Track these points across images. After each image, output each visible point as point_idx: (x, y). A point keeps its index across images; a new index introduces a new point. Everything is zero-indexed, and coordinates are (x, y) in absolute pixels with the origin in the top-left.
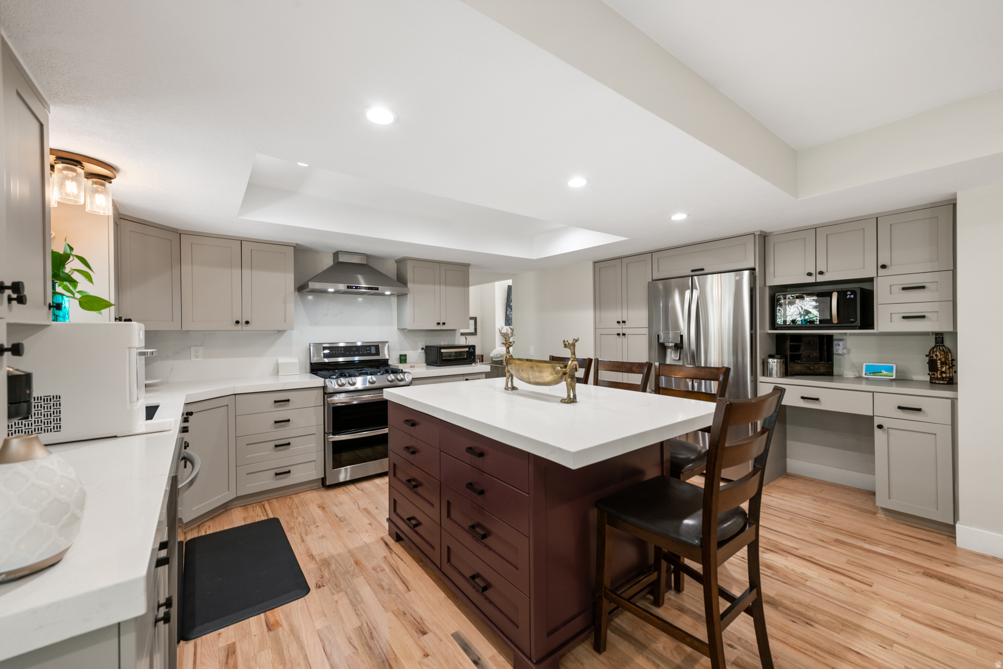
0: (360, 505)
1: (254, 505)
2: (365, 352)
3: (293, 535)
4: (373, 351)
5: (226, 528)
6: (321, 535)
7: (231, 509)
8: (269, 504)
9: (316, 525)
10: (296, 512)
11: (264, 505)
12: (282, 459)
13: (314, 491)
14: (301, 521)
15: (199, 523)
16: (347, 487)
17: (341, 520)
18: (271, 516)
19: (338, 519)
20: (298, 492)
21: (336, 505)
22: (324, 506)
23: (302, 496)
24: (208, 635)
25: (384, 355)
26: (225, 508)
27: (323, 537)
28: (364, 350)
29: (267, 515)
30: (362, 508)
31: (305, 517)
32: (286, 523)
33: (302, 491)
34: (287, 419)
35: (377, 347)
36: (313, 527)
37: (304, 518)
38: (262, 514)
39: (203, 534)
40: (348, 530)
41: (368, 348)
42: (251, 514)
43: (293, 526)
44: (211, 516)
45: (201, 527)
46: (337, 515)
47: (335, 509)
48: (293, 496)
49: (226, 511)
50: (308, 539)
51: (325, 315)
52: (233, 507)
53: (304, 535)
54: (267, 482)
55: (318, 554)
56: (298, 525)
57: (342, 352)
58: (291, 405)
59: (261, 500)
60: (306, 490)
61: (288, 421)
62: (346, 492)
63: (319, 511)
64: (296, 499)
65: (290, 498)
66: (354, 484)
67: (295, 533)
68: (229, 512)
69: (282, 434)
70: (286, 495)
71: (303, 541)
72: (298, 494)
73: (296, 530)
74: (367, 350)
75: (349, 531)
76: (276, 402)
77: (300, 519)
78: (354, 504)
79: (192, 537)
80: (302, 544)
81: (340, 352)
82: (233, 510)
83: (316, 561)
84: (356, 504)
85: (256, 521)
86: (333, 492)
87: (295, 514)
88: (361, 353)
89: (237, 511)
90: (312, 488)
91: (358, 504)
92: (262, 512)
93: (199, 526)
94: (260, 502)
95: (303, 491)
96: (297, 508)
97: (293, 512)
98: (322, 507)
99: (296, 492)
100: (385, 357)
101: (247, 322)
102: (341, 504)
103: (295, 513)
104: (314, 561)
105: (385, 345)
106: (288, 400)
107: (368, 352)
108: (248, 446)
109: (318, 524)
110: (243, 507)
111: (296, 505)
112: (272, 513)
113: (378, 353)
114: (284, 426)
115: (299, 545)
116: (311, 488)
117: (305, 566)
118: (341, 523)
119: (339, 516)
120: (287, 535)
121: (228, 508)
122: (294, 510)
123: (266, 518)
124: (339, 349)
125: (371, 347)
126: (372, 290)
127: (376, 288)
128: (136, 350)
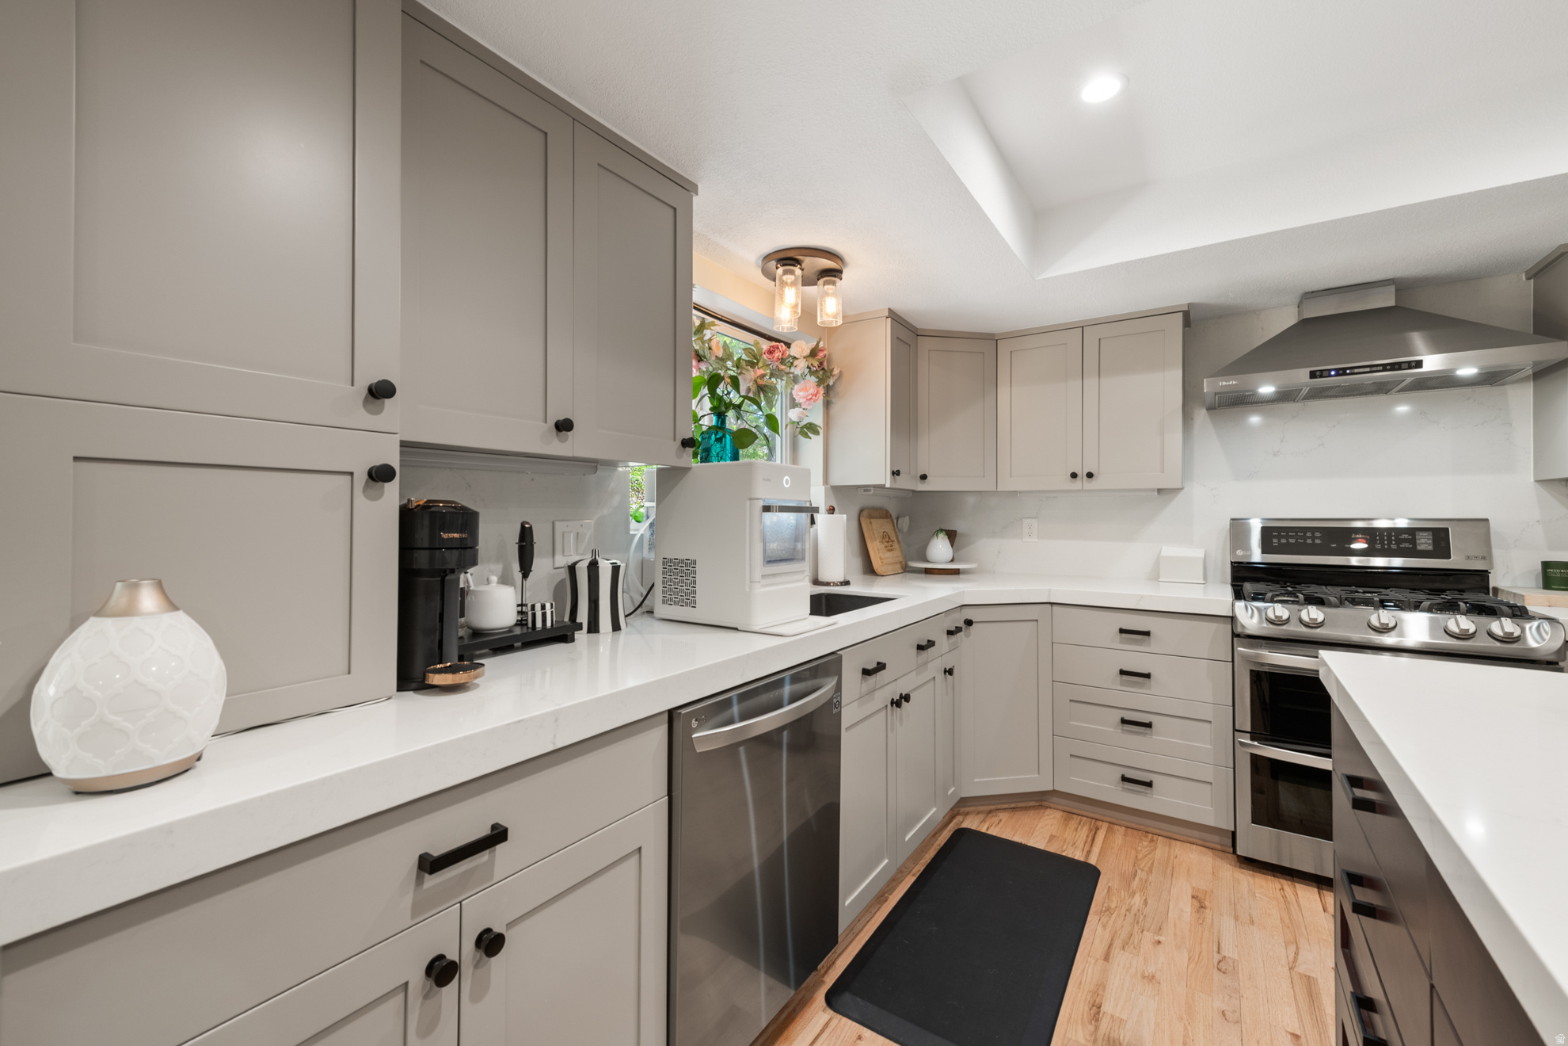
0: (1300, 958)
1: (1085, 818)
2: (1393, 547)
3: (1100, 929)
5: (1017, 839)
6: (1151, 969)
7: (1047, 807)
8: (1109, 831)
9: (1156, 938)
10: (1141, 879)
11: (1097, 829)
12: (1136, 752)
13: (1210, 853)
14: (1134, 910)
15: (993, 807)
16: (1297, 885)
17: (1223, 966)
18: (1093, 861)
19: (1217, 957)
20: (1174, 836)
21: (1236, 918)
22: (1207, 903)
23: (1178, 849)
24: (851, 1022)
25: (1470, 557)
26: (1036, 801)
27: (1151, 978)
28: (1390, 540)
29: (1089, 852)
30: (1301, 968)
31: (1149, 901)
32: (1106, 891)
33: (1183, 838)
34: (1146, 672)
35: (1440, 535)
36: (1148, 936)
37: (1146, 902)
38: (1082, 845)
39: (984, 830)
40: (1224, 1007)
41: (1407, 536)
42: (1066, 835)
43: (1113, 906)
44: (1013, 805)
45: (991, 815)
46: (1223, 945)
47: (1227, 924)
48: (1160, 838)
49: (1041, 807)
50: (1120, 958)
51: (1274, 455)
52: (1052, 805)
53: (1118, 943)
54: (1105, 787)
55: (1112, 1016)
56: (1123, 911)
57: (1318, 541)
58: (1153, 645)
59: (1098, 817)
60: (1191, 840)
61: (1148, 676)
62: (1284, 897)
63: (1187, 907)
64: (1162, 849)
65: (1152, 840)
66: (1318, 888)
67: (1104, 926)
68: (1042, 811)
69: (1136, 699)
70: (1148, 829)
71: (1107, 958)
72: (1173, 842)
73: (1113, 919)
74: (1400, 541)
75: (1223, 1012)
76: (1122, 631)
77: (1137, 900)
78: (1287, 944)
79: (969, 827)
80: (1101, 962)
81: (1309, 541)
82: (1048, 811)
83: (1097, 1028)
84: (1293, 948)
85: (1064, 854)
86: (1251, 879)
87: (1136, 883)
89: (1052, 816)
90: (1208, 844)
91: (1297, 953)
92: (1085, 842)
93: (990, 812)
94: (1096, 819)
95: (1185, 838)
96: (1151, 871)
97: (1135, 876)
98: (1200, 902)
99: (1169, 834)
100: (1473, 565)
101: (1090, 475)
102: (1252, 923)
103: (1137, 879)
104: (1091, 1028)
105: (1470, 530)
106: (1147, 634)
107: (1406, 544)
108: (1073, 704)
109: (1162, 939)
110: (1065, 814)
111: (1152, 864)
112: (1100, 854)
113: (1441, 553)
114: (1136, 684)
115: (1093, 961)
116: (1204, 841)
117: (1069, 1022)
118: (1216, 975)
119: (1225, 952)
120: (1089, 918)
121: (1043, 803)
122: (1139, 872)
123: (1082, 859)
124: (1309, 534)
125: (1417, 533)
126: (1400, 369)
127: (1414, 364)
128: (761, 503)
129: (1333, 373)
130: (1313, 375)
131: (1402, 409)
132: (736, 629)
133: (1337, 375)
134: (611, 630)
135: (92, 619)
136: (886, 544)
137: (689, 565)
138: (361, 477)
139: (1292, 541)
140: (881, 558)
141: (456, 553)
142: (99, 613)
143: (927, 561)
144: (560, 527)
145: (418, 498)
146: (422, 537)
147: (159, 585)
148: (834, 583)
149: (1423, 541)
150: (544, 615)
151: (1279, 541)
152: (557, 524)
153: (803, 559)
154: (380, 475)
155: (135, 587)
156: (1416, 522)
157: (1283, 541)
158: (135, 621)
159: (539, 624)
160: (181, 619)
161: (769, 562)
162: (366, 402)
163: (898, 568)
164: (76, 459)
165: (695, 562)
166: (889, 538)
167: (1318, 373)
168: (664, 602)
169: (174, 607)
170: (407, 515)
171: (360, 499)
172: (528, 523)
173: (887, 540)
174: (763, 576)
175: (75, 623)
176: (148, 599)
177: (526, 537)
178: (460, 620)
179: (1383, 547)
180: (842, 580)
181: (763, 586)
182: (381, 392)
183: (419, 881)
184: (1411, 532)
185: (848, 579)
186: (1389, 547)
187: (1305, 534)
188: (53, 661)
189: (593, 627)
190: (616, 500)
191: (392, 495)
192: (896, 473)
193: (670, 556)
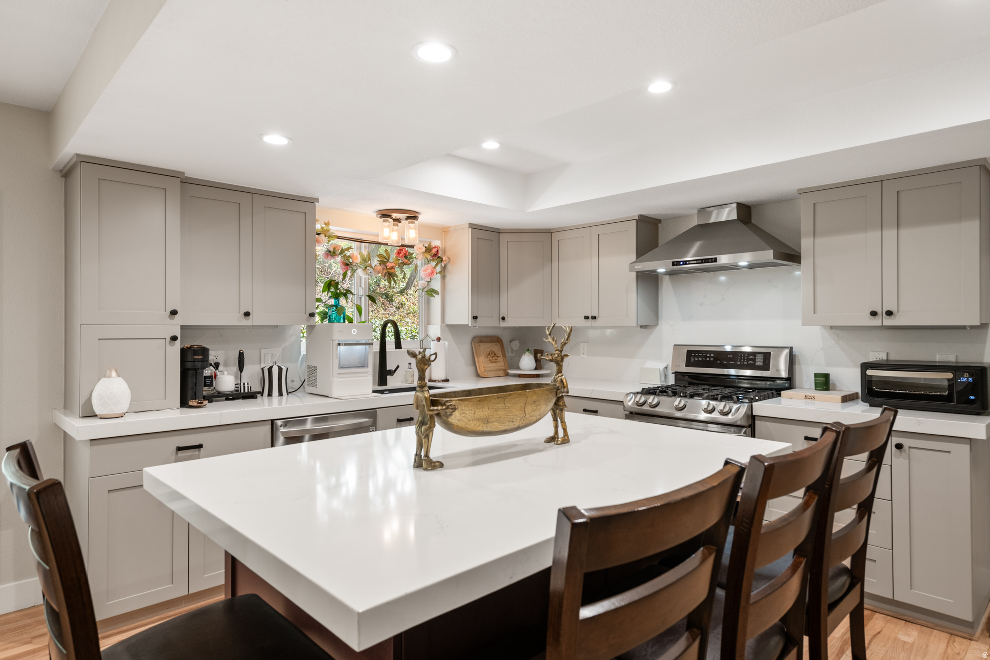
2: (746, 363)
4: (760, 362)
25: (778, 371)
28: (744, 359)
35: (767, 357)
41: (751, 357)
51: (701, 305)
57: (712, 360)
74: (749, 360)
81: (708, 359)
88: (739, 363)
100: (780, 375)
101: (594, 318)
105: (781, 353)
106: (597, 412)
107: (751, 362)
113: (766, 367)
124: (708, 355)
125: (757, 355)
126: (708, 263)
127: (714, 260)
128: (338, 342)
129: (682, 263)
130: (674, 264)
131: (723, 279)
132: (328, 397)
133: (683, 265)
134: (278, 396)
135: (103, 379)
136: (491, 359)
137: (315, 368)
138: (169, 339)
139: (700, 359)
140: (484, 367)
141: (200, 363)
142: (105, 377)
143: (519, 368)
144: (263, 351)
145: (188, 345)
146: (190, 358)
147: (116, 371)
148: (439, 381)
149: (759, 360)
150: (245, 388)
151: (695, 359)
152: (262, 350)
153: (368, 367)
154: (174, 339)
155: (111, 371)
156: (753, 348)
157: (697, 359)
158: (111, 379)
159: (243, 391)
160: (121, 379)
161: (342, 368)
162: (170, 317)
163: (502, 373)
164: (99, 339)
165: (317, 367)
166: (495, 354)
167: (676, 263)
168: (308, 385)
169: (119, 376)
170: (184, 352)
171: (168, 346)
172: (242, 351)
173: (493, 356)
174: (339, 374)
175: (99, 380)
176: (114, 374)
177: (241, 356)
178: (204, 388)
179: (741, 363)
180: (444, 378)
181: (338, 378)
182: (174, 313)
183: (177, 453)
184: (754, 354)
185: (448, 378)
186: (744, 363)
187: (707, 355)
188: (96, 387)
189: (270, 394)
190: (293, 339)
191: (178, 345)
192: (475, 318)
193: (310, 365)
